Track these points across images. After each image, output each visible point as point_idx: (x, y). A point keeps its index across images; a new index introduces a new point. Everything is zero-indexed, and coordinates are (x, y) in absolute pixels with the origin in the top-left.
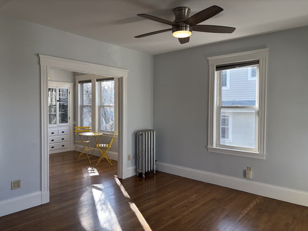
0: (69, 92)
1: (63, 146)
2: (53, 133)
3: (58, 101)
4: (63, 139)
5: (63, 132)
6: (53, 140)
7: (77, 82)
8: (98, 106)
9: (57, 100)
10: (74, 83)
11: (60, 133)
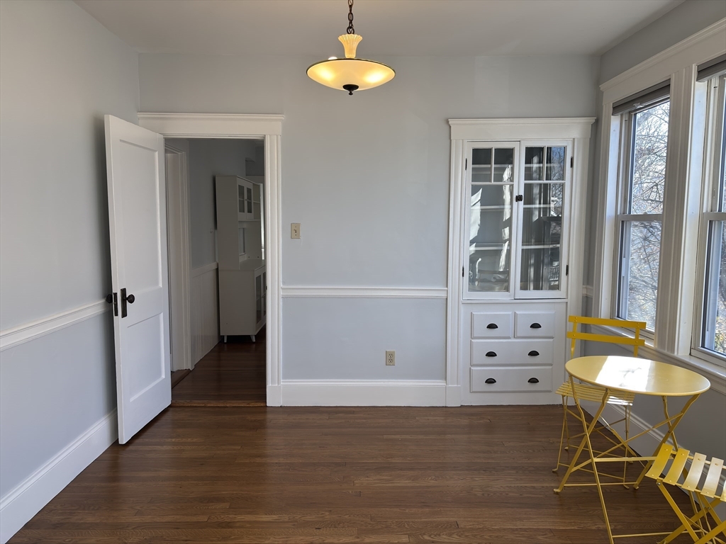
0: (572, 159)
1: (533, 381)
2: (492, 326)
3: (519, 198)
4: (534, 354)
5: (535, 326)
6: (491, 354)
7: (607, 107)
8: (702, 215)
9: (515, 194)
10: (593, 120)
11: (524, 328)
